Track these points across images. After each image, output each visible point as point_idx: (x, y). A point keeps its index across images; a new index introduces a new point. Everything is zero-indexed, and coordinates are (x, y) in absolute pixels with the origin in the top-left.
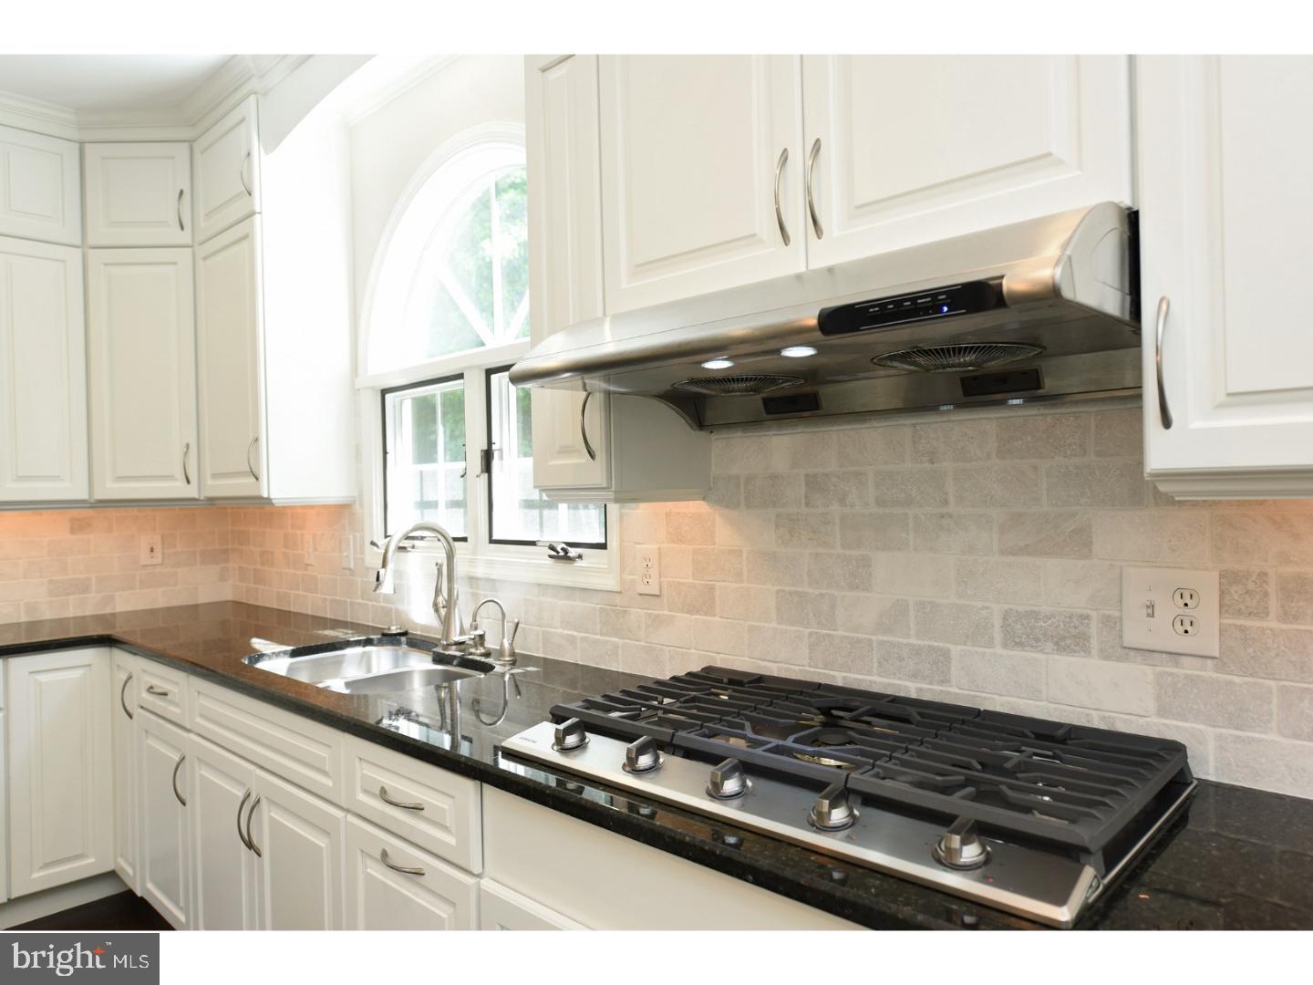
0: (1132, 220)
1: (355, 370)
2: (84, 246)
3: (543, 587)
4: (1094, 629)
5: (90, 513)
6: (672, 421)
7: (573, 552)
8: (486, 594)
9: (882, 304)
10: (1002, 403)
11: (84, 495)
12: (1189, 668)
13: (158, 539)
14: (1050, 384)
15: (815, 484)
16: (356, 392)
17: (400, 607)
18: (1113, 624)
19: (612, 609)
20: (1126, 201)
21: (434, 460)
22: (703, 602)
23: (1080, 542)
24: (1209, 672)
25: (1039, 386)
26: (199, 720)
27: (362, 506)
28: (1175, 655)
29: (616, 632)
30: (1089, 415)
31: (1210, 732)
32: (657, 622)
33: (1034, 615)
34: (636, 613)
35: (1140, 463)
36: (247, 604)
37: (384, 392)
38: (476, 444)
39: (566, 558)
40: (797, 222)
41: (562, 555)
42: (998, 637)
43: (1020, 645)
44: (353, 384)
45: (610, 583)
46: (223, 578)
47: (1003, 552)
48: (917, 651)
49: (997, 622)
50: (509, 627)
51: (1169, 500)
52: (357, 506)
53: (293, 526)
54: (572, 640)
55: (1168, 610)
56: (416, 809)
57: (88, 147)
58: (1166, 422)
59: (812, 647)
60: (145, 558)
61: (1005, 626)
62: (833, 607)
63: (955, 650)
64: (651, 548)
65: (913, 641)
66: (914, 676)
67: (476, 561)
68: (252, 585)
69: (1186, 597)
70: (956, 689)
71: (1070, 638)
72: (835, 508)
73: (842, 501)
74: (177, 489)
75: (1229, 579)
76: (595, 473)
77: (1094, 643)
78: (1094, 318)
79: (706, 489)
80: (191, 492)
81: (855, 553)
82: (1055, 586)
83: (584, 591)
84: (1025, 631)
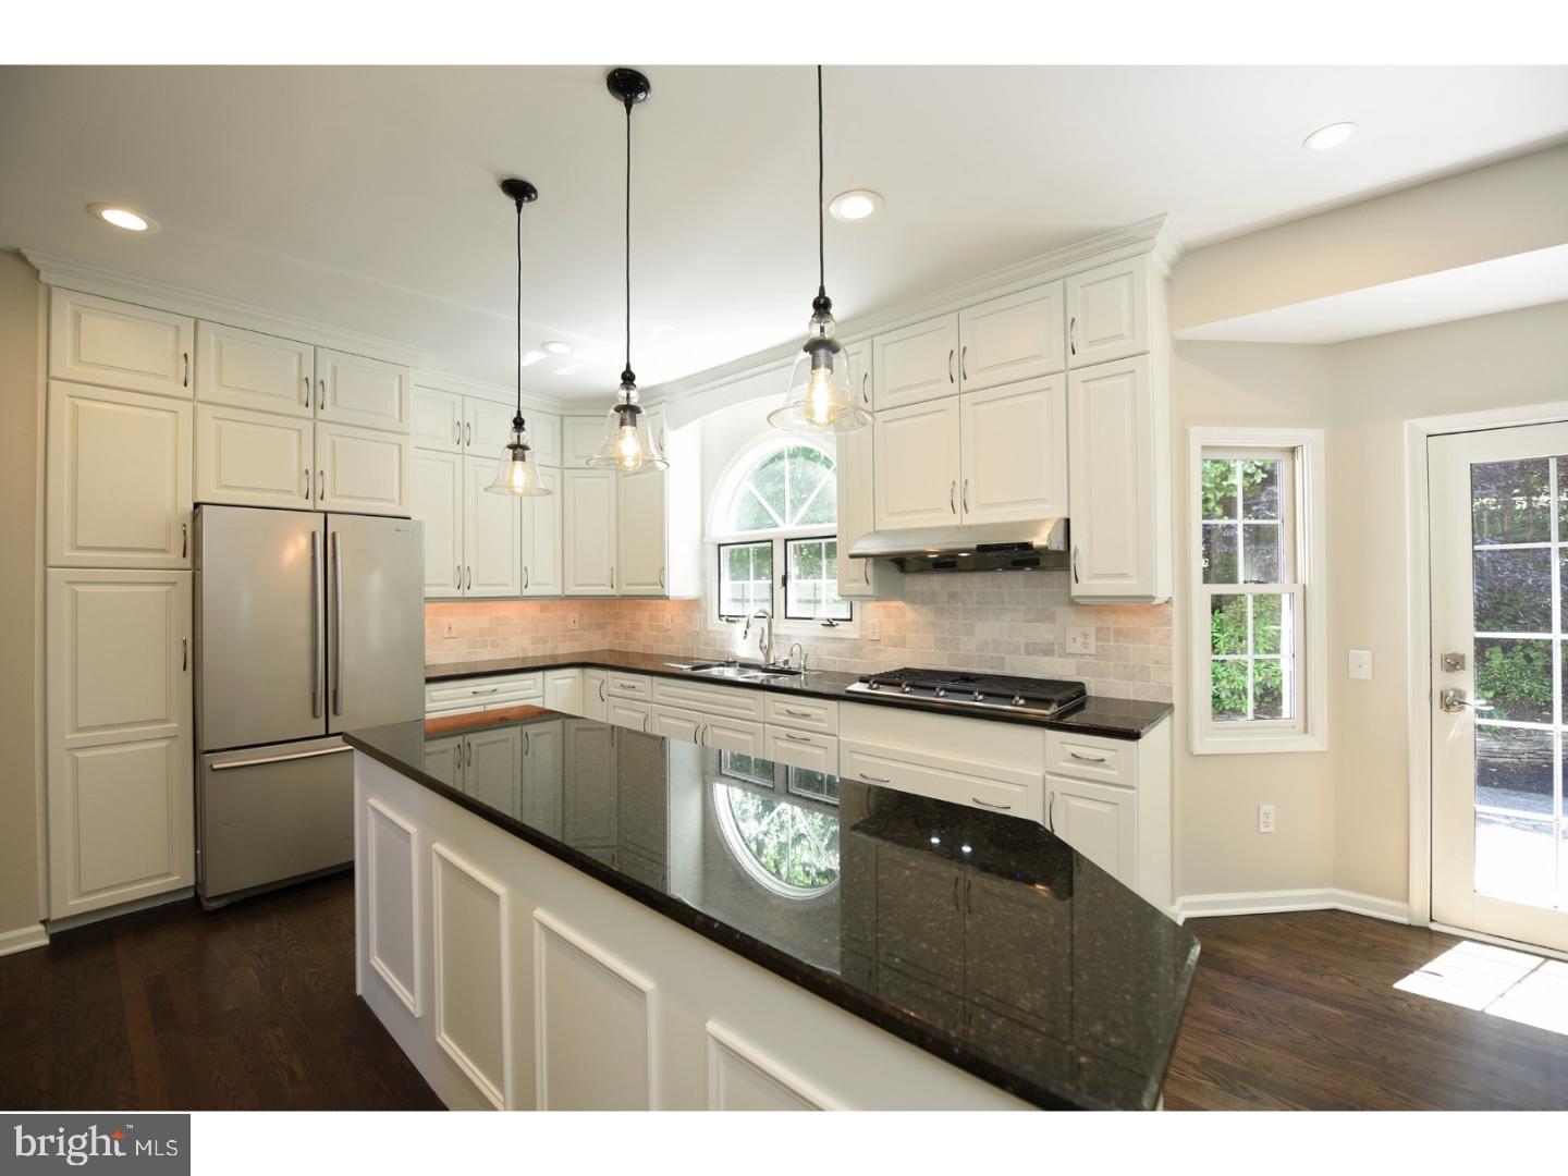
0: (1068, 521)
1: (703, 535)
2: (563, 468)
3: (818, 639)
4: (1056, 647)
5: (549, 602)
6: (893, 568)
7: (834, 623)
8: (794, 642)
9: (997, 545)
10: (1022, 569)
11: (559, 593)
12: (1088, 659)
13: (577, 616)
14: (1042, 564)
15: (952, 596)
16: (703, 543)
17: (730, 650)
18: (1062, 645)
19: (856, 647)
20: (1066, 516)
21: (748, 579)
22: (900, 643)
23: (1051, 618)
24: (1092, 660)
25: (1038, 564)
26: (660, 697)
27: (706, 600)
28: (1082, 655)
29: (857, 657)
30: (1055, 574)
31: (1093, 680)
32: (877, 651)
33: (1036, 643)
34: (868, 649)
35: (1069, 592)
36: (620, 652)
37: (720, 545)
38: (779, 573)
39: (832, 625)
40: (958, 506)
41: (830, 624)
42: (1023, 651)
43: (1030, 654)
44: (702, 542)
45: (855, 635)
46: (604, 638)
47: (1026, 621)
48: (992, 658)
49: (1023, 646)
50: (804, 657)
51: (1077, 604)
52: (703, 602)
53: (656, 610)
54: (833, 661)
55: (1080, 640)
56: (806, 716)
57: (565, 418)
58: (1077, 581)
59: (949, 659)
60: (571, 626)
61: (1026, 648)
62: (958, 643)
63: (1007, 657)
64: (876, 620)
65: (991, 654)
66: (990, 667)
67: (781, 627)
68: (623, 641)
69: (1085, 635)
70: (1008, 671)
71: (1048, 651)
72: (960, 606)
73: (963, 602)
74: (606, 590)
75: (1099, 630)
76: (869, 590)
77: (1056, 653)
78: (1057, 553)
79: (903, 597)
80: (613, 592)
81: (967, 622)
82: (1043, 633)
83: (841, 639)
84: (1032, 649)
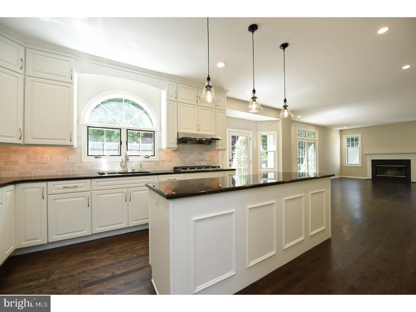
12: (208, 161)
18: (205, 159)
19: (157, 163)
22: (171, 161)
23: (203, 154)
29: (158, 166)
34: (160, 163)
37: (88, 127)
38: (124, 140)
41: (147, 157)
42: (198, 161)
45: (156, 160)
47: (198, 155)
58: (217, 146)
63: (195, 162)
69: (208, 157)
71: (202, 161)
72: (185, 152)
75: (210, 156)
76: (176, 147)
77: (204, 161)
81: (187, 155)
82: (201, 157)
83: (152, 161)
84: (200, 160)
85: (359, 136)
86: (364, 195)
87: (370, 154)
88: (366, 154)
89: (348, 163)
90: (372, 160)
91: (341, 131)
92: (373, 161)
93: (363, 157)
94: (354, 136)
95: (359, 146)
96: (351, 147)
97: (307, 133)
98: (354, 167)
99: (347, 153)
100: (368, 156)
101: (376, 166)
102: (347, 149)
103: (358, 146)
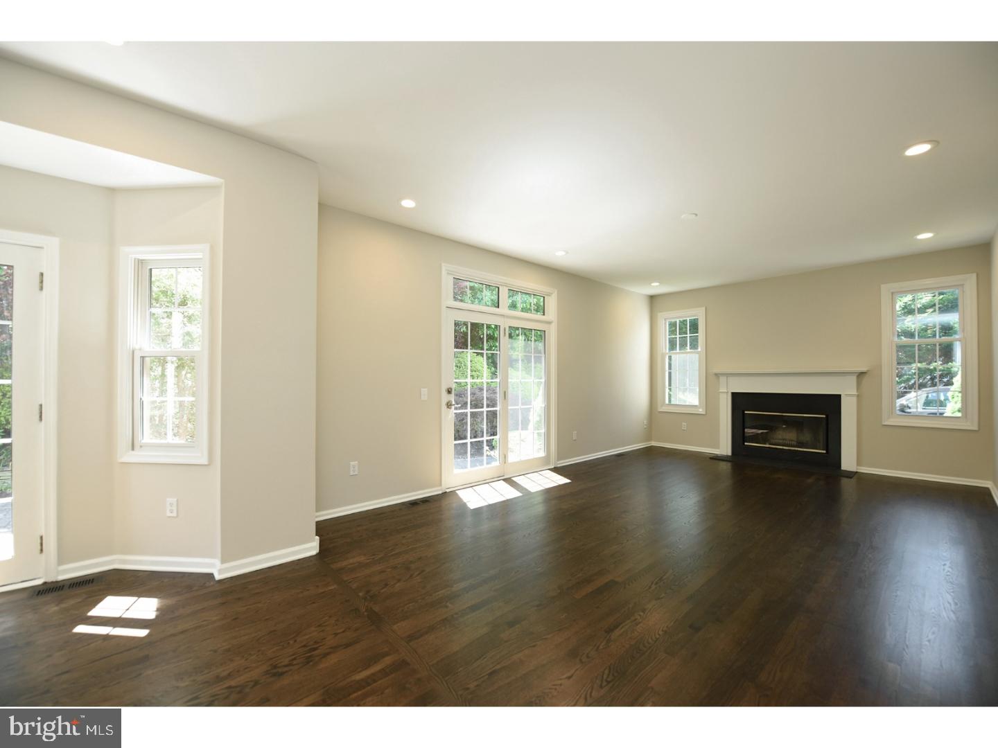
85: (699, 313)
86: (710, 505)
87: (728, 375)
88: (717, 375)
89: (672, 403)
90: (733, 394)
91: (652, 298)
92: (735, 396)
93: (710, 380)
94: (688, 315)
95: (699, 350)
96: (678, 351)
97: (504, 292)
98: (687, 415)
99: (670, 368)
100: (723, 379)
101: (744, 414)
102: (670, 358)
103: (697, 348)
